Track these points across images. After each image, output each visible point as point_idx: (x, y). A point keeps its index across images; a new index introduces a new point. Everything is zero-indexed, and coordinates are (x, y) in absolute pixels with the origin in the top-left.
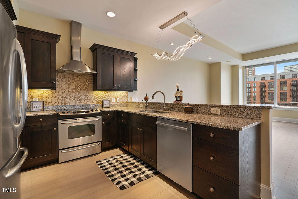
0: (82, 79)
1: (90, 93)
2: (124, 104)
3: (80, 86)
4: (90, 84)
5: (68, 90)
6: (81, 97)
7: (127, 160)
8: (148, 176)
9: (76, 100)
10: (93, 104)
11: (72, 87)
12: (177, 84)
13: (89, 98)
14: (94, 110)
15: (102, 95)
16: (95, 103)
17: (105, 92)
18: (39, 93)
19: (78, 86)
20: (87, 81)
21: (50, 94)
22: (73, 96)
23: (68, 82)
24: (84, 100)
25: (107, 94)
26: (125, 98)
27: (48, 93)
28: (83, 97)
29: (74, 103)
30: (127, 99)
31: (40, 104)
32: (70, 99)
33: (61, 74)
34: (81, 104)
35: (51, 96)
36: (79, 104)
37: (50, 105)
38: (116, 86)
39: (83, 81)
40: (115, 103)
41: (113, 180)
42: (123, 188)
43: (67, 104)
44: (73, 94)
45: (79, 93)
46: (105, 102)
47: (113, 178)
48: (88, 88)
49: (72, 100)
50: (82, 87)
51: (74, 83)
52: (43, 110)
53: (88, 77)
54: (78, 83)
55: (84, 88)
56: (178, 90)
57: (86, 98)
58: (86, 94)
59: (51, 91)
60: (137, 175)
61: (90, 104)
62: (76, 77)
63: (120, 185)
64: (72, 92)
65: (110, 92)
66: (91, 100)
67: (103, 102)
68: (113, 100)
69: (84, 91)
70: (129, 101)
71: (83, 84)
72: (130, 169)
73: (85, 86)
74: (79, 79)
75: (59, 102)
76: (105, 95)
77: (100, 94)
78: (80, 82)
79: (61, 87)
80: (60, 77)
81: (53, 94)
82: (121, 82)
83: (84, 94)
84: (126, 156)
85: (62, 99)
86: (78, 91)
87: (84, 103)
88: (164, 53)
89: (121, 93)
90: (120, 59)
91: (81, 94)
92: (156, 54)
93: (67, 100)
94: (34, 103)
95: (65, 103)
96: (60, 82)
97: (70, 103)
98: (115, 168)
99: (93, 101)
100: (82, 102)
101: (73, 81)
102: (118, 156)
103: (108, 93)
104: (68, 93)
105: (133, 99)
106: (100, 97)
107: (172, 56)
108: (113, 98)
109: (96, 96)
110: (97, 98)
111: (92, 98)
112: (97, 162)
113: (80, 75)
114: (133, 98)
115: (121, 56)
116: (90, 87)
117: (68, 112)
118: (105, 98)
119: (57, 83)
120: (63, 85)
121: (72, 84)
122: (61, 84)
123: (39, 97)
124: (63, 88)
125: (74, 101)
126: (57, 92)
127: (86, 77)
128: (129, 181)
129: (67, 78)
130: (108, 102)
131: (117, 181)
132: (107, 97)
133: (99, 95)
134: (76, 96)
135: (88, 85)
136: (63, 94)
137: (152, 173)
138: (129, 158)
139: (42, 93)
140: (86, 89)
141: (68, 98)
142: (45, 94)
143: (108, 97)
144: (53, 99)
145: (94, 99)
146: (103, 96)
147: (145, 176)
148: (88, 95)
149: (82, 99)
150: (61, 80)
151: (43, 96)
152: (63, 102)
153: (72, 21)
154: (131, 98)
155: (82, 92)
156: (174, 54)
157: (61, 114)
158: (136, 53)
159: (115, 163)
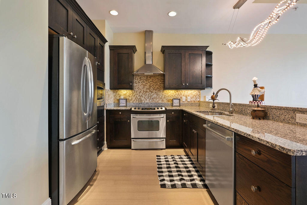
0: (154, 80)
1: (161, 92)
2: (195, 104)
3: (152, 86)
4: (161, 83)
5: (143, 90)
6: (153, 96)
7: (184, 163)
8: (194, 186)
9: (149, 98)
10: (163, 102)
11: (146, 87)
12: (255, 78)
13: (160, 97)
14: (160, 108)
15: (172, 94)
16: (165, 101)
17: (175, 91)
18: (124, 93)
19: (151, 86)
20: (158, 82)
21: (130, 93)
22: (147, 95)
23: (143, 83)
24: (156, 98)
25: (177, 93)
26: (197, 97)
27: (130, 92)
28: (155, 95)
29: (148, 102)
30: (200, 98)
31: (124, 101)
32: (144, 97)
33: (139, 77)
34: (153, 102)
35: (132, 95)
36: (151, 102)
37: (131, 102)
38: (184, 84)
39: (155, 82)
40: (186, 102)
41: (159, 176)
42: (163, 186)
43: (142, 102)
44: (147, 93)
45: (152, 92)
46: (174, 101)
47: (161, 174)
48: (159, 87)
49: (146, 98)
50: (154, 86)
51: (147, 83)
52: (126, 106)
53: (160, 78)
54: (151, 83)
55: (156, 87)
56: (256, 86)
57: (158, 97)
58: (158, 93)
59: (132, 91)
60: (184, 180)
61: (161, 102)
62: (149, 79)
63: (163, 183)
64: (147, 92)
65: (180, 91)
66: (162, 99)
67: (172, 100)
68: (184, 99)
69: (156, 90)
70: (202, 100)
71: (155, 85)
72: (181, 172)
73: (157, 86)
74: (152, 80)
75: (137, 100)
76: (175, 93)
77: (171, 93)
78: (152, 83)
79: (139, 87)
80: (138, 80)
81: (133, 93)
82: (190, 80)
83: (156, 93)
84: (185, 159)
85: (139, 97)
86: (151, 90)
87: (156, 101)
88: (239, 38)
89: (192, 91)
90: (188, 57)
91: (153, 93)
92: (230, 42)
93: (143, 99)
94: (121, 101)
95: (141, 101)
96: (138, 83)
97: (144, 101)
98: (168, 166)
99: (164, 100)
100: (154, 100)
101: (147, 82)
102: (178, 156)
103: (179, 92)
104: (143, 92)
105: (206, 99)
106: (170, 96)
107: (249, 41)
108: (183, 97)
109: (167, 95)
110: (168, 97)
111: (163, 97)
112: (157, 156)
113: (152, 77)
114: (206, 97)
115: (190, 53)
116: (161, 86)
117: (138, 109)
118: (175, 97)
119: (135, 84)
120: (140, 85)
121: (146, 84)
122: (139, 85)
123: (124, 96)
124: (140, 88)
125: (148, 100)
126: (136, 91)
127: (157, 77)
128: (173, 183)
129: (142, 80)
130: (178, 101)
131: (162, 178)
132: (176, 96)
133: (169, 94)
134: (149, 95)
135: (159, 85)
136: (140, 93)
137: (202, 185)
138: (187, 161)
139: (126, 92)
140: (158, 88)
141: (144, 96)
142: (128, 93)
143: (178, 96)
144: (133, 97)
145: (165, 97)
146: (174, 95)
147: (192, 184)
148: (159, 94)
149: (154, 98)
150: (139, 81)
151: (127, 95)
152: (140, 100)
153: (145, 31)
154: (205, 97)
155: (154, 91)
156: (251, 37)
157: (133, 109)
158: (208, 46)
159: (171, 161)
